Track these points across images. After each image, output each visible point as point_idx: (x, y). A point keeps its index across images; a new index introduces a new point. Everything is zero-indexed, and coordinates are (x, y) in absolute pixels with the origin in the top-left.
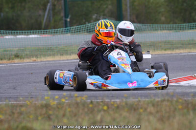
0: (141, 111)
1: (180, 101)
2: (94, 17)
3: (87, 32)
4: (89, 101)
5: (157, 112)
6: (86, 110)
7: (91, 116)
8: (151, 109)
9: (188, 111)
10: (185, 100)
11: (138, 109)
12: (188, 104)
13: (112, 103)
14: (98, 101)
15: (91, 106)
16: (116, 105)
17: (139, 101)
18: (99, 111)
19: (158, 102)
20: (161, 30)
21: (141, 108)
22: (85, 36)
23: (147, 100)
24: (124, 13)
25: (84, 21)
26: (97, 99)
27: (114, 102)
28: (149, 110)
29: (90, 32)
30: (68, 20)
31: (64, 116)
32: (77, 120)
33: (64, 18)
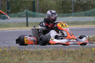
0: (43, 54)
1: (62, 50)
2: (22, 10)
3: (18, 17)
4: (18, 49)
5: (51, 55)
6: (17, 54)
7: (19, 56)
8: (48, 53)
9: (65, 55)
10: (64, 50)
11: (41, 53)
12: (65, 52)
13: (29, 50)
15: (19, 52)
16: (31, 52)
17: (42, 50)
18: (23, 54)
19: (51, 50)
21: (43, 53)
22: (17, 19)
23: (46, 49)
24: (36, 8)
28: (47, 54)
29: (19, 17)
30: (9, 11)
31: (6, 56)
32: (12, 58)
33: (7, 10)
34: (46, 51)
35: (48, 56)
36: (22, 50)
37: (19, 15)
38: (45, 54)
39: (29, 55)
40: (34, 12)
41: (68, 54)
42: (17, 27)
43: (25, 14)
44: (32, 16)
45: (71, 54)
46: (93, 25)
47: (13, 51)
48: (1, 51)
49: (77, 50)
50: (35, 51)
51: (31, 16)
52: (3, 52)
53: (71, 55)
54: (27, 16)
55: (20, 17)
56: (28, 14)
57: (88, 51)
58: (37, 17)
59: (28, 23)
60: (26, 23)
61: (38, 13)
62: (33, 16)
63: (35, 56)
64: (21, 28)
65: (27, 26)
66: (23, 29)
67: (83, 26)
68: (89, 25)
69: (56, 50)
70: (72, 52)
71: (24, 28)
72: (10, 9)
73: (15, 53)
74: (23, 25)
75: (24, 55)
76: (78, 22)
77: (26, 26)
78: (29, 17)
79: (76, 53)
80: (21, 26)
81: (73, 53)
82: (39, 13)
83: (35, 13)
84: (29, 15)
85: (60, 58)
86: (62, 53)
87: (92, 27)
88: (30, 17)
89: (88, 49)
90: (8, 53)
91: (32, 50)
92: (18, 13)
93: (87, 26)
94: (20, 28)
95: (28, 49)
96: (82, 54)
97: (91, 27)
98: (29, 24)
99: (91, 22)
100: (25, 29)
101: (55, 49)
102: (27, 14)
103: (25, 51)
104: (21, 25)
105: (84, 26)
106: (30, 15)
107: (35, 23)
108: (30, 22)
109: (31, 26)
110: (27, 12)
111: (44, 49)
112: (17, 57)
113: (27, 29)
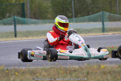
34: (42, 70)
35: (44, 76)
36: (11, 69)
37: (4, 22)
38: (41, 74)
39: (20, 76)
40: (24, 18)
41: (70, 74)
42: (3, 38)
43: (13, 21)
44: (21, 23)
45: (74, 72)
46: (100, 33)
49: (82, 68)
50: (27, 70)
51: (20, 23)
53: (74, 75)
54: (15, 23)
55: (7, 24)
56: (16, 20)
57: (96, 68)
58: (28, 24)
59: (17, 32)
60: (14, 33)
62: (23, 23)
63: (28, 76)
64: (8, 39)
65: (16, 36)
66: (10, 41)
67: (87, 35)
68: (95, 33)
69: (54, 68)
70: (75, 71)
71: (11, 39)
73: (2, 74)
74: (10, 35)
75: (14, 76)
76: (80, 30)
77: (14, 36)
79: (80, 72)
80: (8, 37)
81: (77, 72)
82: (30, 19)
83: (26, 19)
84: (18, 22)
86: (62, 72)
87: (99, 35)
88: (18, 24)
89: (95, 66)
91: (24, 69)
92: (3, 20)
93: (92, 34)
94: (6, 39)
95: (18, 68)
96: (88, 73)
97: (97, 35)
98: (18, 34)
99: (97, 29)
100: (13, 40)
101: (53, 66)
102: (14, 20)
103: (15, 72)
104: (7, 34)
105: (89, 34)
107: (25, 32)
108: (19, 31)
109: (21, 35)
110: (15, 18)
111: (39, 67)
112: (5, 79)
113: (15, 40)
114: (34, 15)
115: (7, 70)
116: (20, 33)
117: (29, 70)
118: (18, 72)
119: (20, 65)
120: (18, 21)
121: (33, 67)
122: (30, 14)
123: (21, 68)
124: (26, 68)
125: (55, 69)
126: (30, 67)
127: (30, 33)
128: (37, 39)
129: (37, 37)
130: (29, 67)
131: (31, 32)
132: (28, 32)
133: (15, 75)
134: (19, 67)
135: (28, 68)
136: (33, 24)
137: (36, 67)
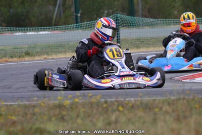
0: (157, 110)
1: (196, 99)
2: (106, 12)
4: (103, 100)
5: (173, 111)
6: (100, 110)
7: (105, 115)
8: (166, 108)
11: (153, 108)
14: (112, 100)
15: (105, 105)
16: (130, 105)
17: (155, 100)
18: (114, 111)
19: (174, 100)
20: (174, 24)
21: (157, 107)
23: (162, 98)
24: (136, 7)
25: (95, 16)
26: (111, 98)
27: (128, 101)
28: (164, 109)
30: (79, 15)
31: (78, 116)
32: (91, 121)
33: (74, 14)
34: (163, 102)
35: (167, 112)
36: (111, 101)
38: (161, 109)
39: (126, 112)
40: (133, 17)
44: (128, 25)
47: (91, 104)
48: (67, 104)
50: (139, 103)
51: (126, 26)
52: (72, 108)
54: (118, 24)
56: (119, 20)
58: (140, 26)
59: (121, 40)
61: (141, 18)
62: (131, 25)
63: (140, 113)
69: (184, 99)
72: (80, 12)
73: (98, 109)
75: (117, 113)
78: (122, 27)
82: (143, 18)
83: (135, 18)
84: (123, 24)
85: (194, 117)
86: (197, 106)
88: (124, 26)
90: (82, 110)
91: (133, 102)
95: (123, 99)
98: (122, 44)
101: (182, 96)
102: (116, 20)
103: (118, 106)
106: (124, 22)
107: (135, 40)
108: (124, 38)
110: (117, 17)
111: (159, 98)
112: (102, 118)
114: (149, 11)
115: (106, 102)
116: (126, 41)
117: (141, 103)
118: (123, 107)
119: (127, 95)
120: (122, 21)
121: (148, 98)
122: (142, 10)
123: (127, 99)
124: (137, 99)
125: (185, 101)
126: (144, 99)
127: (142, 42)
128: (155, 50)
129: (154, 48)
130: (141, 97)
131: (144, 39)
132: (139, 39)
133: (119, 111)
134: (125, 99)
135: (139, 99)
136: (148, 26)
137: (152, 98)
